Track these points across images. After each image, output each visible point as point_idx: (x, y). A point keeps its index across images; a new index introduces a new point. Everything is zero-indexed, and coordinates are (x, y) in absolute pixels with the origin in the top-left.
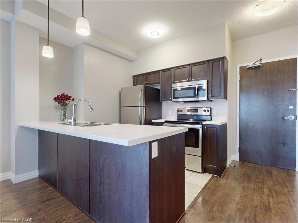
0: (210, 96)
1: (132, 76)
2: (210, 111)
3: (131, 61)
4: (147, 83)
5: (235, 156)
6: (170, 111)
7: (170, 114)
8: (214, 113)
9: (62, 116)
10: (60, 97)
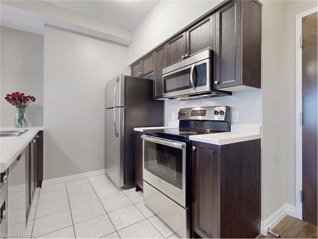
0: (216, 82)
1: (129, 66)
2: (225, 114)
3: (127, 46)
4: (140, 73)
5: (292, 207)
6: (173, 113)
7: (173, 119)
8: (235, 116)
9: (17, 121)
10: (10, 97)
